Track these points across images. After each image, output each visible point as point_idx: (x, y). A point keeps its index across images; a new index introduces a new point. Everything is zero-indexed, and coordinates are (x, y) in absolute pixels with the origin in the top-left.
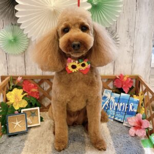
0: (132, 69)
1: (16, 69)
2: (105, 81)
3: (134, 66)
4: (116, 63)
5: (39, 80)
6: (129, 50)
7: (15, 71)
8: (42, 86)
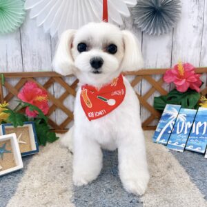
0: (201, 58)
1: (7, 62)
2: (157, 78)
3: (205, 53)
4: (175, 47)
5: (46, 80)
6: (195, 24)
7: (5, 64)
8: (51, 90)
